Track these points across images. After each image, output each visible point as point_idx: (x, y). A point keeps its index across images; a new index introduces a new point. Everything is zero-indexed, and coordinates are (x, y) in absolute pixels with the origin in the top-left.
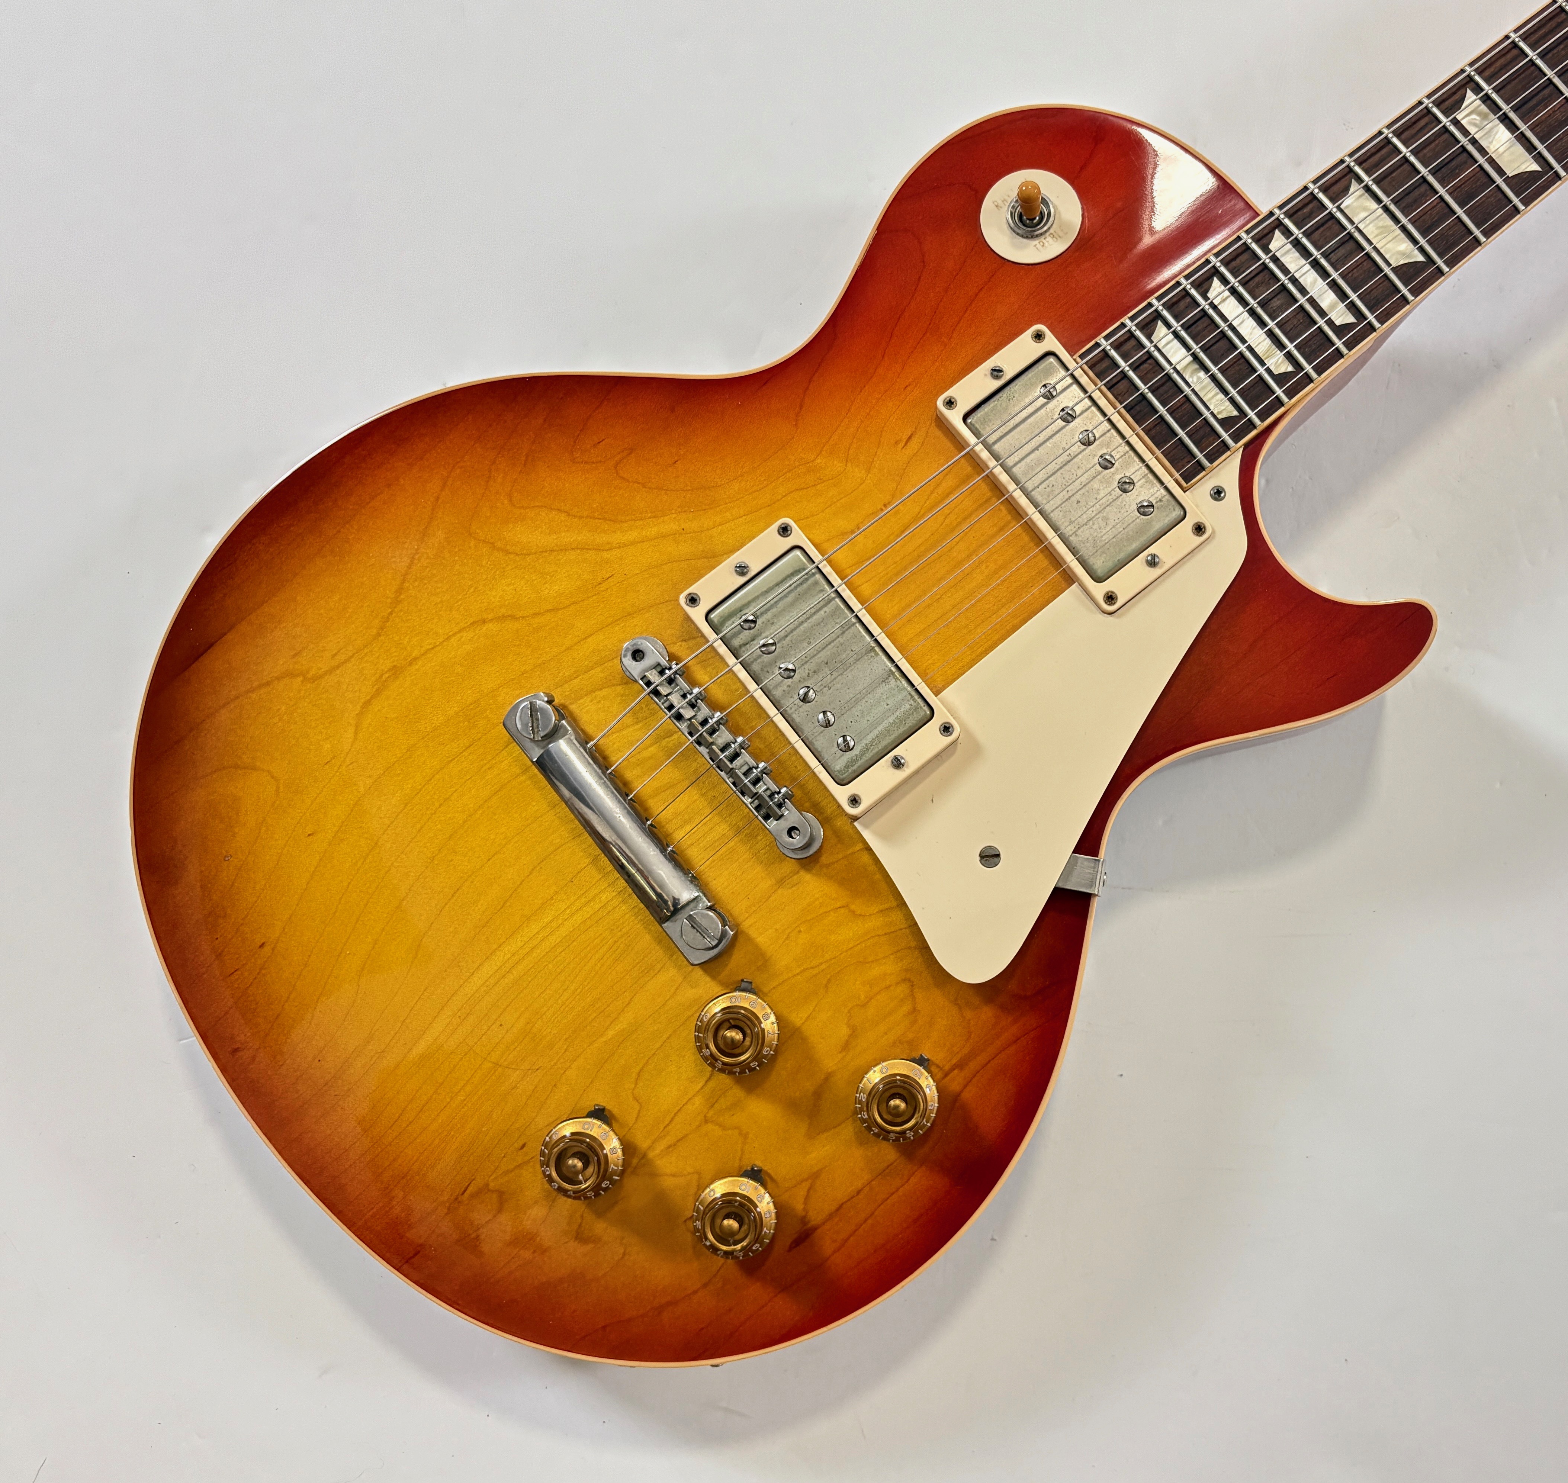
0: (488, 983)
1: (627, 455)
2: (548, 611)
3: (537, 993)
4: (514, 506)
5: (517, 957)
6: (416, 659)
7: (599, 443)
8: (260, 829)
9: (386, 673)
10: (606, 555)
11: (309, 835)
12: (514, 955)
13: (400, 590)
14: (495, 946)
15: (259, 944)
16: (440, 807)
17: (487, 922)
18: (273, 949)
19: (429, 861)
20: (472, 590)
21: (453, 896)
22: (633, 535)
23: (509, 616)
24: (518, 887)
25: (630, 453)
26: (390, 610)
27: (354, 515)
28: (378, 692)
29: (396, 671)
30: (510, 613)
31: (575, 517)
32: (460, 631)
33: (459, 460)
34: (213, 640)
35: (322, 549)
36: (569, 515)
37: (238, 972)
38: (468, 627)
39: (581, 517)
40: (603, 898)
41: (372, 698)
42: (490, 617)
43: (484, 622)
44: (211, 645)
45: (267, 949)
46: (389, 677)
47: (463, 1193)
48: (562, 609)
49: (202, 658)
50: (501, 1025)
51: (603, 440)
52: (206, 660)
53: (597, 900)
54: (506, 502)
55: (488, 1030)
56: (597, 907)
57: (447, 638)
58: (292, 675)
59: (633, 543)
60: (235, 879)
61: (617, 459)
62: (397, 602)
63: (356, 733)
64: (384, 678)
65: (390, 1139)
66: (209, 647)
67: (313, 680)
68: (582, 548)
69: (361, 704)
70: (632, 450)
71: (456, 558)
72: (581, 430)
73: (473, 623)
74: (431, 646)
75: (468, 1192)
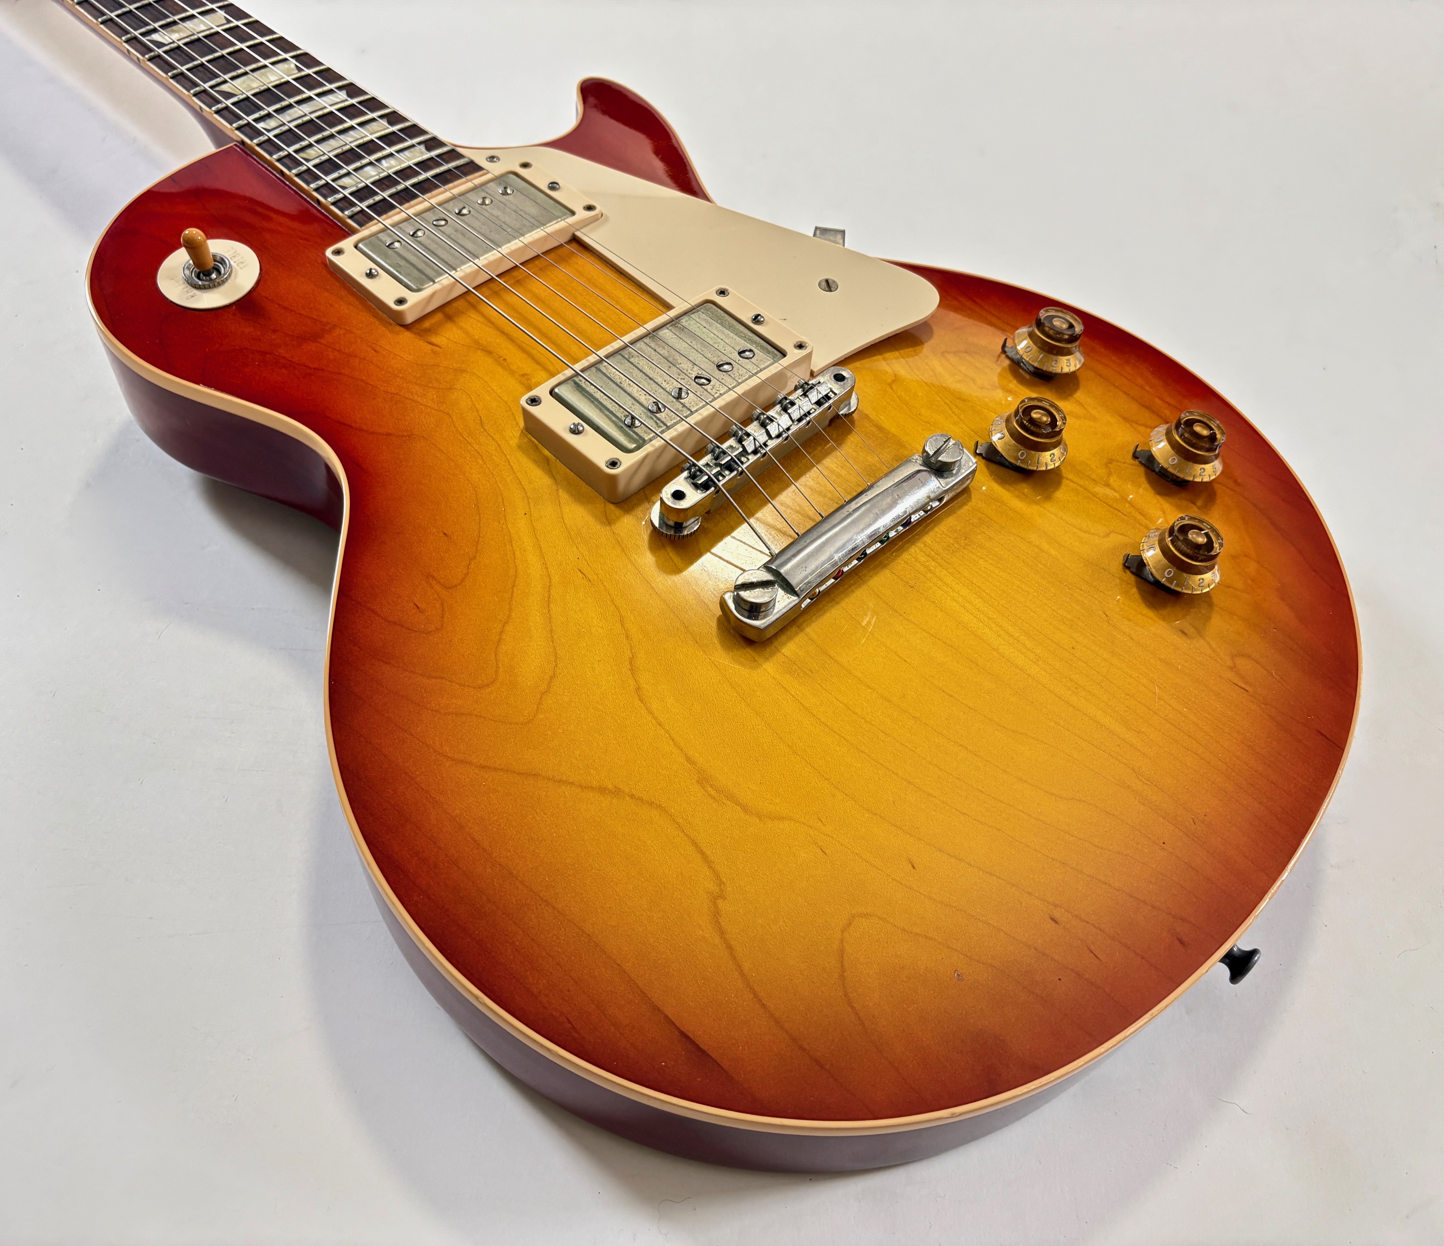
0: (1034, 660)
1: (435, 580)
2: (623, 626)
3: (1032, 614)
4: (494, 681)
5: (1002, 633)
6: (689, 759)
7: (418, 608)
8: (917, 934)
9: (707, 791)
10: (556, 579)
11: (914, 867)
12: (999, 636)
13: (602, 790)
14: (995, 653)
15: (1054, 924)
16: (856, 714)
17: (972, 661)
18: (1056, 906)
19: (918, 722)
20: (601, 707)
21: (951, 696)
22: (533, 558)
23: (631, 663)
24: (929, 633)
25: (434, 578)
26: (628, 798)
27: (500, 865)
28: (731, 797)
29: (704, 780)
30: (627, 663)
31: (509, 616)
32: (651, 713)
33: (432, 750)
34: (677, 1033)
35: (546, 901)
36: (506, 623)
37: (1092, 947)
38: (645, 704)
39: (510, 610)
40: (924, 559)
41: (738, 804)
42: (632, 682)
43: (638, 689)
44: (683, 1034)
45: (1057, 914)
46: (711, 787)
47: (1247, 691)
48: (619, 612)
49: (702, 1046)
50: (1073, 648)
51: (415, 604)
52: (704, 1041)
53: (927, 564)
54: (489, 690)
55: (1081, 660)
56: (933, 563)
57: (660, 725)
58: (716, 914)
59: (542, 556)
60: (983, 964)
61: (438, 588)
62: (617, 792)
63: (781, 818)
64: (713, 793)
65: (1220, 763)
66: (687, 1037)
67: (721, 883)
68: (548, 601)
69: (747, 817)
70: (429, 576)
71: (560, 731)
72: (402, 626)
73: (641, 700)
74: (671, 743)
75: (1243, 686)
